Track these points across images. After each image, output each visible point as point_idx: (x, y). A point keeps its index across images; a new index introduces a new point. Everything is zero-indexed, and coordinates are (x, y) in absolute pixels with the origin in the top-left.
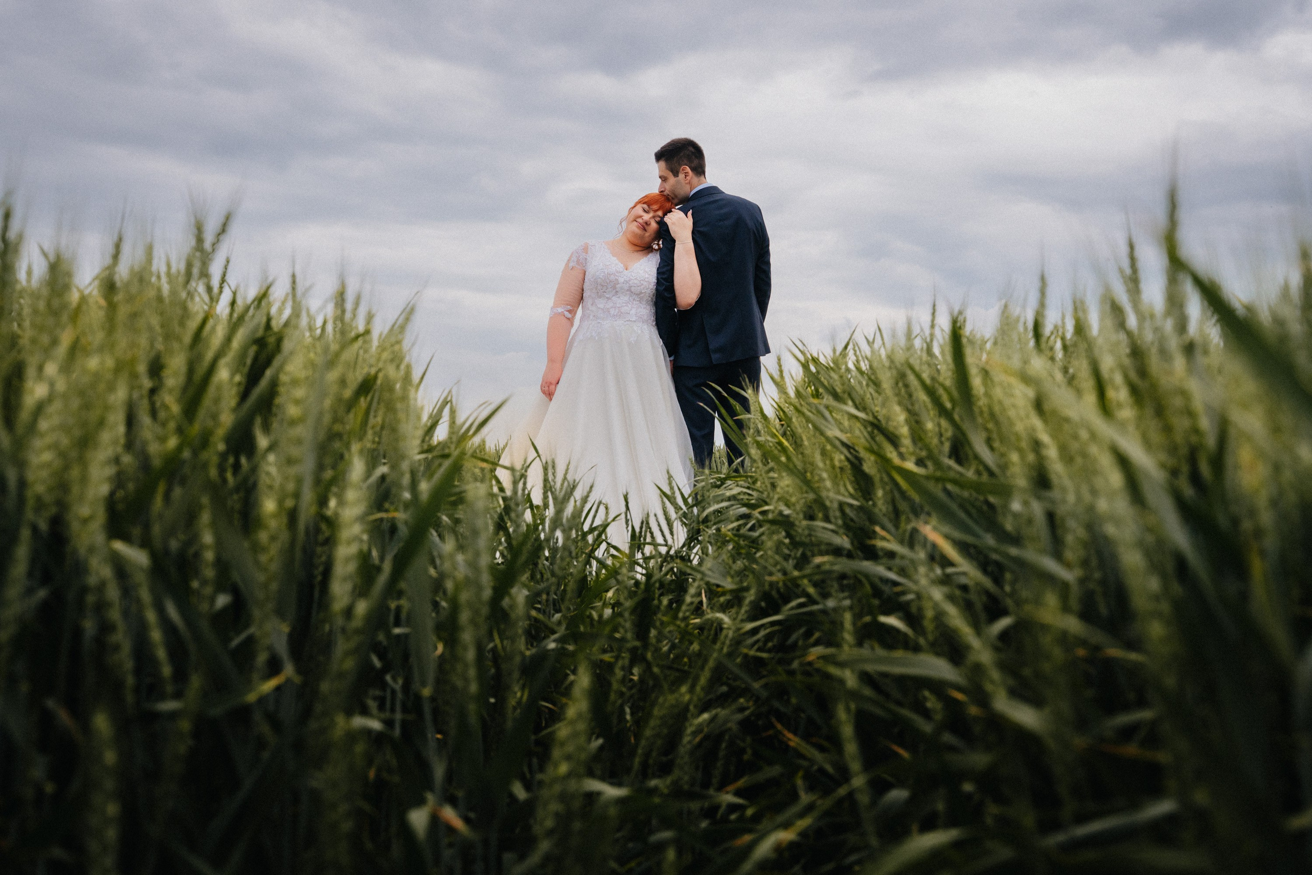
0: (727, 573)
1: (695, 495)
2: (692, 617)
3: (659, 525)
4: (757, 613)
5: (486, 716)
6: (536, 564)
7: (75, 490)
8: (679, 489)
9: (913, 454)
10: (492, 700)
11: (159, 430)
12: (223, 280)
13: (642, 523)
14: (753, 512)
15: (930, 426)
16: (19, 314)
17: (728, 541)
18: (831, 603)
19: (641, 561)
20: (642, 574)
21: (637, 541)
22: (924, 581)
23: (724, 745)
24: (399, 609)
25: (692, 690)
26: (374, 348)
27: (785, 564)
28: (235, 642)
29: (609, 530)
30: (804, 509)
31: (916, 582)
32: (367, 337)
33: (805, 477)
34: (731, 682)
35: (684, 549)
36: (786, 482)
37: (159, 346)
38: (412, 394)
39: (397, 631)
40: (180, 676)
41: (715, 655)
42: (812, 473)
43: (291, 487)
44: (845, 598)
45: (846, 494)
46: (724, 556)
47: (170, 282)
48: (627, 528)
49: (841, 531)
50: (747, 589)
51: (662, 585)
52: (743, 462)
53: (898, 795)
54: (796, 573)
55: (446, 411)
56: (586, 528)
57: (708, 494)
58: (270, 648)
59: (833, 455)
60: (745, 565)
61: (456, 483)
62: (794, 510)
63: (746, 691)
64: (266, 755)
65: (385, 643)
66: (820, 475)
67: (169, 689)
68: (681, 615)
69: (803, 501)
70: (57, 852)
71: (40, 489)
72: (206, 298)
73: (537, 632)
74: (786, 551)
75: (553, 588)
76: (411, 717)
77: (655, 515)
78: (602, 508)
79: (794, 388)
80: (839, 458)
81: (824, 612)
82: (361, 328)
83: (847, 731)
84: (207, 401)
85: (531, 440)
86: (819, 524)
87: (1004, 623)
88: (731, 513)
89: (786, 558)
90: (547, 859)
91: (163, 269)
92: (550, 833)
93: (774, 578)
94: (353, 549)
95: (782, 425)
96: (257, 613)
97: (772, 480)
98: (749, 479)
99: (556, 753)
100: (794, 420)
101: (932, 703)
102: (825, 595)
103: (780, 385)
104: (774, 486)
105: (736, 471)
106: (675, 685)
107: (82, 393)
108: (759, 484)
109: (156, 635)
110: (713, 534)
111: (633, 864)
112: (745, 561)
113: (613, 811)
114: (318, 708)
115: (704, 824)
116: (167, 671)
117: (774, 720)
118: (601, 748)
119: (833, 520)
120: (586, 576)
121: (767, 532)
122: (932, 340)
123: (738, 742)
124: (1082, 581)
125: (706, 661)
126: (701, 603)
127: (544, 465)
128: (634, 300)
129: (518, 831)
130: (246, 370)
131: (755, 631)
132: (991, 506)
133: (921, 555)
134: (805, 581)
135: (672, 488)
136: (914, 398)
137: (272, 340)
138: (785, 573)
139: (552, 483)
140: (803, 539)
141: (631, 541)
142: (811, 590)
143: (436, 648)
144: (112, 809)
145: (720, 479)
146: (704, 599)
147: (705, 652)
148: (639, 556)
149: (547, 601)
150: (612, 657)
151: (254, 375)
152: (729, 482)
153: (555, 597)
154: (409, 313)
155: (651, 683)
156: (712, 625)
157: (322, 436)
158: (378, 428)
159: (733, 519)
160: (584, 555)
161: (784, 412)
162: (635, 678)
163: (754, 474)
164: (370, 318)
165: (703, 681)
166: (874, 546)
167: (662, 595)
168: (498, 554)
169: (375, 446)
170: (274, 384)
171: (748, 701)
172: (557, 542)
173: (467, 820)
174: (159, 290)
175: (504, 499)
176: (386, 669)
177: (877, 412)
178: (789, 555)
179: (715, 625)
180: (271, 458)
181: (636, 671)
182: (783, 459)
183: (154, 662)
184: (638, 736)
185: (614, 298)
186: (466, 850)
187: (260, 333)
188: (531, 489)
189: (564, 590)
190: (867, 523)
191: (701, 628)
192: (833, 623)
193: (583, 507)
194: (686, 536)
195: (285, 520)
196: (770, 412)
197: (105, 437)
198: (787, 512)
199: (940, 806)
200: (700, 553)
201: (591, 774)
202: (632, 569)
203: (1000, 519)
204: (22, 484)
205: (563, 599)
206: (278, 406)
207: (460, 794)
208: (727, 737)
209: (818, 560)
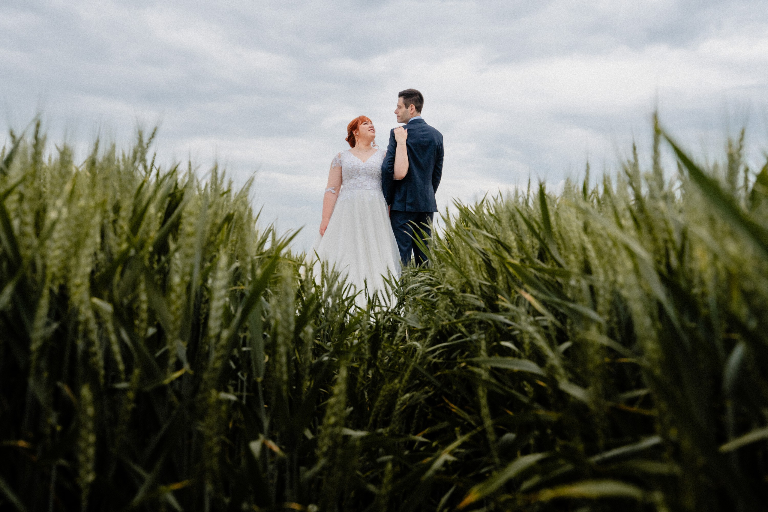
0: (419, 320)
1: (402, 281)
2: (400, 344)
3: (383, 296)
4: (435, 341)
5: (290, 395)
6: (317, 316)
7: (73, 271)
8: (394, 277)
9: (518, 256)
10: (294, 387)
11: (118, 240)
12: (152, 165)
13: (374, 295)
14: (433, 289)
15: (528, 242)
16: (45, 181)
17: (420, 305)
18: (474, 337)
19: (373, 315)
20: (374, 322)
21: (371, 304)
22: (523, 324)
23: (417, 411)
24: (245, 337)
25: (400, 382)
26: (232, 201)
27: (450, 316)
28: (158, 354)
29: (356, 299)
30: (460, 287)
31: (520, 324)
32: (229, 194)
33: (461, 270)
34: (421, 378)
35: (396, 309)
36: (451, 272)
37: (118, 196)
38: (252, 225)
39: (244, 349)
40: (129, 371)
41: (413, 363)
42: (464, 268)
43: (188, 270)
44: (482, 334)
45: (483, 279)
46: (418, 312)
47: (124, 165)
48: (366, 297)
49: (480, 298)
50: (429, 329)
51: (384, 328)
52: (427, 263)
53: (510, 436)
54: (455, 321)
55: (271, 234)
56: (344, 297)
57: (409, 279)
58: (177, 356)
59: (476, 258)
60: (429, 317)
61: (276, 272)
62: (455, 287)
63: (429, 383)
64: (174, 413)
65: (238, 356)
66: (469, 268)
67: (123, 376)
68: (394, 342)
69: (460, 283)
70: (63, 462)
71: (54, 269)
72: (144, 173)
73: (318, 351)
74: (451, 310)
75: (327, 328)
76: (252, 394)
77: (381, 291)
78: (353, 288)
79: (455, 224)
80: (479, 260)
81: (471, 341)
82: (225, 189)
83: (484, 401)
84: (143, 226)
85: (315, 251)
86: (468, 295)
87: (567, 345)
88: (421, 289)
89: (450, 313)
90: (324, 468)
91: (121, 158)
92: (325, 454)
93: (444, 323)
94: (221, 303)
95: (448, 243)
96: (169, 337)
97: (444, 272)
98: (431, 272)
99: (329, 412)
100: (455, 240)
101: (528, 388)
102: (471, 332)
103: (447, 221)
104: (444, 275)
105: (424, 267)
106: (392, 379)
107: (76, 218)
108: (436, 274)
109: (116, 348)
110: (412, 301)
111: (368, 474)
112: (428, 315)
113: (358, 443)
114: (202, 387)
115: (406, 453)
116: (121, 367)
117: (444, 398)
118: (352, 412)
119: (475, 292)
120: (344, 323)
121: (440, 299)
122: (528, 198)
123: (425, 409)
124: (609, 322)
125: (408, 367)
126: (405, 337)
127: (322, 264)
128: (369, 178)
129: (308, 456)
130: (164, 211)
131: (434, 351)
132: (559, 284)
133: (523, 310)
134: (460, 324)
135: (390, 276)
136: (519, 227)
137: (178, 195)
138: (450, 321)
139: (326, 273)
140: (460, 302)
141: (368, 304)
142: (463, 330)
143: (265, 358)
144: (92, 438)
145: (415, 272)
146: (407, 335)
147: (407, 362)
148: (372, 312)
149: (324, 335)
150: (358, 365)
151: (168, 213)
152: (420, 274)
153: (328, 334)
154: (251, 182)
155: (379, 378)
156: (411, 348)
157: (205, 243)
158: (234, 242)
159: (423, 292)
160: (343, 312)
161: (449, 236)
162: (370, 376)
163: (433, 269)
164: (230, 183)
165: (406, 377)
166: (498, 305)
167: (384, 333)
168: (297, 311)
169: (232, 252)
170: (179, 217)
171: (430, 388)
172: (329, 305)
173: (281, 449)
174: (118, 167)
175: (301, 281)
176: (238, 370)
177: (499, 236)
178: (452, 312)
179: (412, 349)
180: (177, 255)
181: (370, 372)
182: (450, 261)
183: (115, 363)
184: (371, 407)
185: (359, 178)
186: (280, 464)
187: (172, 191)
188: (315, 277)
189: (333, 330)
190: (494, 294)
191: (405, 350)
192: (476, 347)
193: (343, 286)
194: (397, 302)
195: (185, 287)
196: (442, 236)
197: (89, 242)
198: (451, 288)
199: (532, 442)
200: (405, 311)
201: (347, 426)
202: (368, 319)
203: (564, 291)
204: (45, 267)
205: (332, 334)
206: (181, 230)
207: (277, 434)
208: (419, 407)
209: (468, 313)
